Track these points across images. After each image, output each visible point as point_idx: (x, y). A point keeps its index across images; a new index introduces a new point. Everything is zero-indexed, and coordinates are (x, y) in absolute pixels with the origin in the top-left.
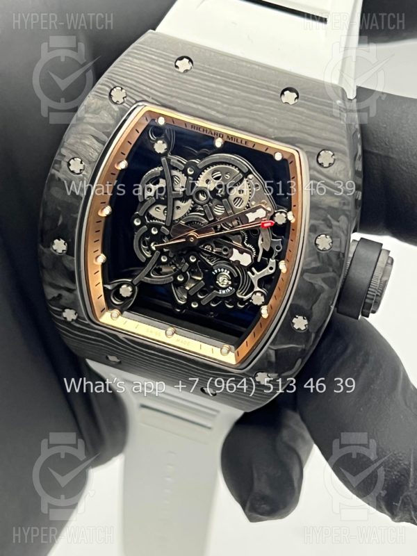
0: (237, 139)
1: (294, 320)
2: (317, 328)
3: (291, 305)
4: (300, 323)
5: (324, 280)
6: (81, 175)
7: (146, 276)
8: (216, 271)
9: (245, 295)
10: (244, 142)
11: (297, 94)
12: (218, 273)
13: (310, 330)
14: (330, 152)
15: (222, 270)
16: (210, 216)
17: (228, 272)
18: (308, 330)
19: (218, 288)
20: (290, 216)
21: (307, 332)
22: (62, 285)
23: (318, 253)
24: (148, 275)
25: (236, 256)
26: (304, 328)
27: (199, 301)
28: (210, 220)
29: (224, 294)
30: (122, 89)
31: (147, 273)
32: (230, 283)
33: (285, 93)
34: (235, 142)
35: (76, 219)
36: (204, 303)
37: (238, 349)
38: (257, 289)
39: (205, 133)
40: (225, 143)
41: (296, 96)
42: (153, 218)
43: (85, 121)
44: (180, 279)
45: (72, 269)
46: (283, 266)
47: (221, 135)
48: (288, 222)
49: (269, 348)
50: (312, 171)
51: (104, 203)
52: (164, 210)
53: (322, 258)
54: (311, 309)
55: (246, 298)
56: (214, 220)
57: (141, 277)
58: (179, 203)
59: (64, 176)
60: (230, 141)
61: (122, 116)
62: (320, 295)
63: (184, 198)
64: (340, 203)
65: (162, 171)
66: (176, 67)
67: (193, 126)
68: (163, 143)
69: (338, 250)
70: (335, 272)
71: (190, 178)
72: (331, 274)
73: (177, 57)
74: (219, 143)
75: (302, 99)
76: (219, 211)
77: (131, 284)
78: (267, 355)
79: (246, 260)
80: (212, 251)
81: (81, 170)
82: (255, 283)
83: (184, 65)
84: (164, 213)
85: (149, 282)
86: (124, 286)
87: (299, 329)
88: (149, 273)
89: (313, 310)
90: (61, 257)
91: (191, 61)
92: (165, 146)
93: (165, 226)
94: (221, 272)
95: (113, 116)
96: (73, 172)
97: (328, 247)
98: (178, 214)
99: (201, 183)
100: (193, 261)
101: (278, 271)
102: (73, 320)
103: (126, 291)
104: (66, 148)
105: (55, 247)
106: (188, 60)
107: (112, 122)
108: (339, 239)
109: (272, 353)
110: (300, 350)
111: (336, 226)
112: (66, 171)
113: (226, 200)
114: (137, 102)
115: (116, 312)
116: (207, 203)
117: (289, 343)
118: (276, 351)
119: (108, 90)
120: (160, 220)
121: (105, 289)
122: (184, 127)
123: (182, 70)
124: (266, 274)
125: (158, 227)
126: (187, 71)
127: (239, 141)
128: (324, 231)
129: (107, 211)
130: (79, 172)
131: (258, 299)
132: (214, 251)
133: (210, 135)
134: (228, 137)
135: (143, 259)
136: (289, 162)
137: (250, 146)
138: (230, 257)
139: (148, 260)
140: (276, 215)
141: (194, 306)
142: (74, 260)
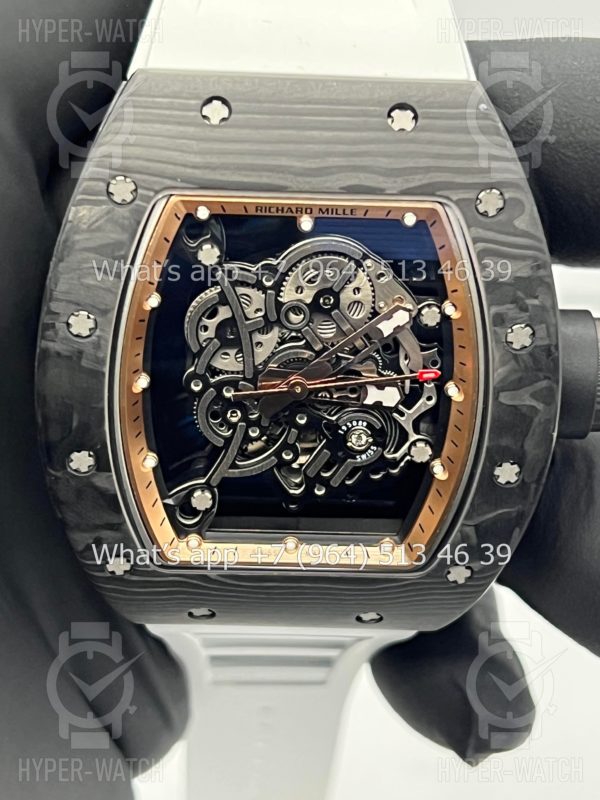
0: (335, 209)
1: (497, 471)
2: (537, 472)
3: (488, 448)
4: (507, 473)
5: (533, 396)
6: (93, 338)
7: (231, 468)
8: (344, 428)
9: (395, 452)
10: (348, 212)
11: (414, 111)
12: (349, 429)
13: (526, 480)
14: (494, 191)
15: (355, 423)
16: (317, 343)
17: (365, 424)
18: (523, 480)
19: (353, 453)
20: (449, 309)
21: (523, 484)
22: (98, 522)
23: (515, 357)
24: (234, 466)
25: (373, 396)
26: (516, 478)
27: (325, 482)
28: (317, 348)
29: (366, 461)
30: (125, 177)
31: (230, 462)
32: (371, 440)
33: (392, 114)
34: (334, 215)
35: (103, 409)
36: (335, 483)
37: (409, 540)
38: (413, 437)
39: (280, 214)
40: (317, 221)
41: (412, 115)
42: (221, 372)
43: (77, 247)
44: (287, 457)
45: (112, 492)
46: (452, 389)
47: (309, 210)
48: (445, 318)
49: (463, 525)
50: (472, 229)
51: (137, 371)
52: (237, 354)
53: (524, 361)
54: (522, 446)
55: (398, 455)
56: (325, 349)
57: (222, 470)
58: (258, 337)
59: (65, 347)
60: (325, 215)
61: (139, 223)
62: (532, 420)
63: (267, 326)
64: (532, 268)
65: (222, 294)
66: (205, 117)
67: (258, 207)
68: (212, 247)
69: (546, 342)
70: (549, 379)
71: (269, 292)
72: (544, 383)
73: (201, 102)
74: (306, 223)
75: (424, 118)
76: (327, 331)
77: (208, 486)
78: (462, 536)
79: (390, 397)
80: (331, 397)
81: (90, 330)
82: (409, 428)
83: (216, 111)
84: (236, 359)
85: (238, 475)
86: (198, 494)
87: (508, 483)
88: (234, 461)
89: (526, 447)
90: (88, 477)
91: (224, 102)
92: (216, 252)
93: (244, 379)
94: (353, 426)
95: (123, 228)
96: (77, 336)
97: (527, 342)
98: (261, 354)
99: (288, 295)
100: (303, 422)
101: (444, 400)
102: (125, 572)
103: (202, 500)
104: (58, 300)
105: (73, 465)
106: (220, 102)
107: (125, 237)
108: (544, 326)
109: (471, 531)
110: (514, 515)
111: (534, 306)
112: (66, 338)
113: (337, 311)
114: (157, 192)
115: (194, 539)
116: (307, 325)
117: (496, 509)
118: (476, 527)
119: (103, 185)
120: (233, 373)
121: (166, 506)
122: (243, 213)
123: (215, 121)
124: (423, 410)
125: (234, 384)
126: (224, 119)
127: (340, 211)
128: (516, 319)
129: (143, 382)
130: (88, 333)
131: (422, 453)
132: (335, 396)
133: (290, 214)
134: (320, 209)
135: (220, 443)
136: (429, 224)
137: (359, 214)
138: (365, 399)
139: (228, 441)
140: (423, 312)
141: (320, 492)
142: (111, 476)
